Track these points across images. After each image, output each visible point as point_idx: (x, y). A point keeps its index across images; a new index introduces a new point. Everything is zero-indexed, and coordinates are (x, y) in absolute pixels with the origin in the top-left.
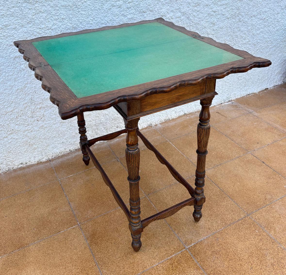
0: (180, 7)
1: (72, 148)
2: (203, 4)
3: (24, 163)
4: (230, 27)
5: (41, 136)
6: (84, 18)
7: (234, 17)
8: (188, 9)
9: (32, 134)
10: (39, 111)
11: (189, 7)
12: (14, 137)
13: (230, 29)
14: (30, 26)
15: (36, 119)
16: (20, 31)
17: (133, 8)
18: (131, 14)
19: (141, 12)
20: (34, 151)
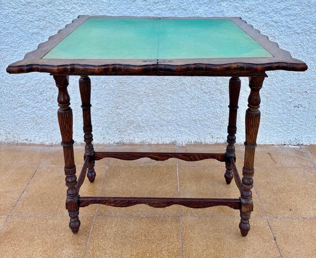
1: (78, 140)
2: (257, 10)
3: (29, 139)
4: (300, 45)
5: (49, 117)
6: (105, 7)
7: (308, 33)
9: (40, 112)
10: (50, 90)
11: (235, 11)
12: (23, 110)
13: (301, 48)
14: (50, 6)
15: (45, 98)
16: (40, 9)
17: (161, 4)
18: (158, 9)
19: (170, 9)
20: (40, 131)
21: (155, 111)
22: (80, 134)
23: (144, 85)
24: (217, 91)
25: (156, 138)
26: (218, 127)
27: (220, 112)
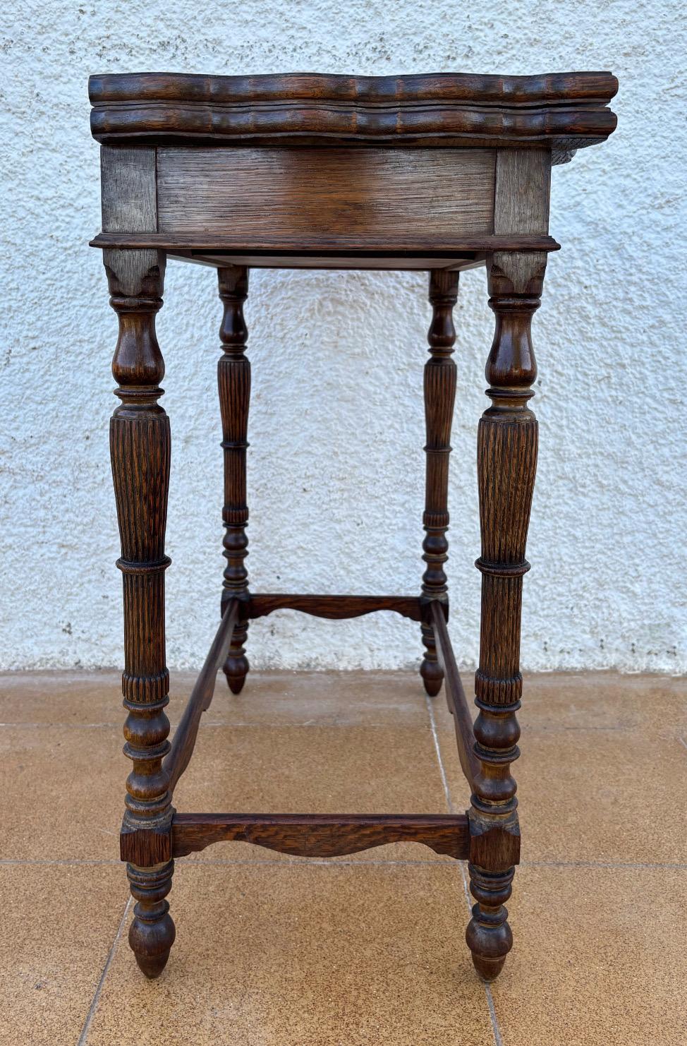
0: (578, 199)
1: (88, 656)
8: (617, 213)
11: (620, 206)
14: (10, 186)
21: (348, 555)
22: (95, 637)
23: (313, 460)
24: (560, 483)
25: (353, 653)
26: (565, 611)
27: (571, 557)
